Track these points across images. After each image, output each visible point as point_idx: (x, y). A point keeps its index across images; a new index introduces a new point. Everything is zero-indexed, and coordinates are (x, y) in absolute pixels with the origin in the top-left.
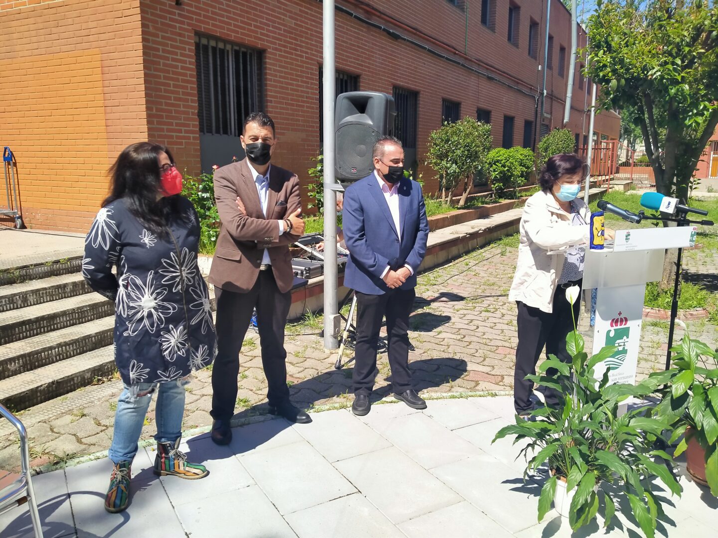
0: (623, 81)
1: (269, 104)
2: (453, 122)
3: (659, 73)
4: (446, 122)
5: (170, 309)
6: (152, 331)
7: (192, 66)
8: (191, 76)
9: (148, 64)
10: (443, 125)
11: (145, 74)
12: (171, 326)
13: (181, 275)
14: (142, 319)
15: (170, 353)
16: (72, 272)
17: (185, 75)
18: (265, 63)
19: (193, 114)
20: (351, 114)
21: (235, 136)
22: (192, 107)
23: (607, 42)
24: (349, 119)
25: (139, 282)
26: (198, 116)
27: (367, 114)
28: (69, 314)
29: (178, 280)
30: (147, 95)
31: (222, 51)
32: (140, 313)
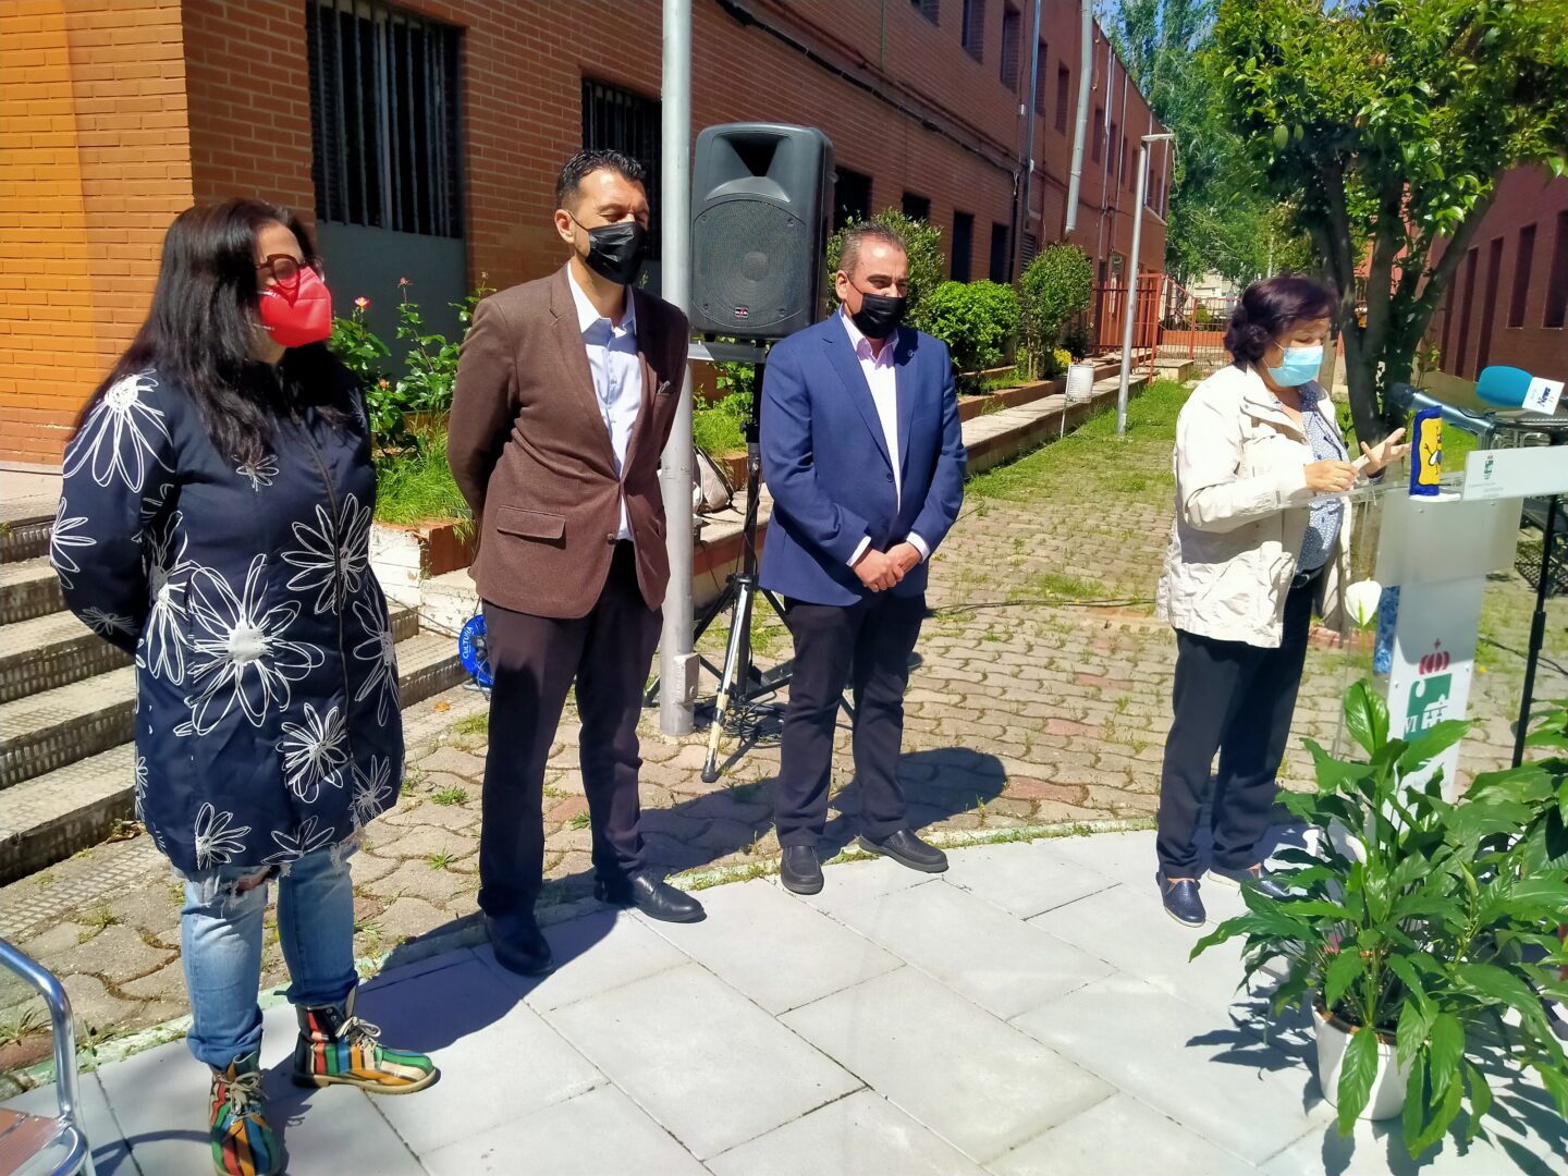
0: (1299, 130)
1: (473, 156)
2: (864, 219)
3: (1383, 113)
4: (850, 218)
5: (304, 660)
6: (258, 720)
7: (297, 56)
8: (296, 79)
9: (194, 45)
10: (845, 225)
11: (188, 68)
12: (307, 707)
13: (337, 568)
14: (229, 688)
15: (304, 779)
16: (19, 558)
17: (281, 76)
18: (465, 59)
19: (301, 171)
20: (732, 175)
21: (395, 228)
22: (299, 156)
23: (1263, 42)
24: (726, 188)
25: (222, 584)
26: (314, 178)
27: (773, 178)
28: (28, 663)
29: (328, 580)
30: (192, 121)
31: (368, 27)
32: (223, 673)
